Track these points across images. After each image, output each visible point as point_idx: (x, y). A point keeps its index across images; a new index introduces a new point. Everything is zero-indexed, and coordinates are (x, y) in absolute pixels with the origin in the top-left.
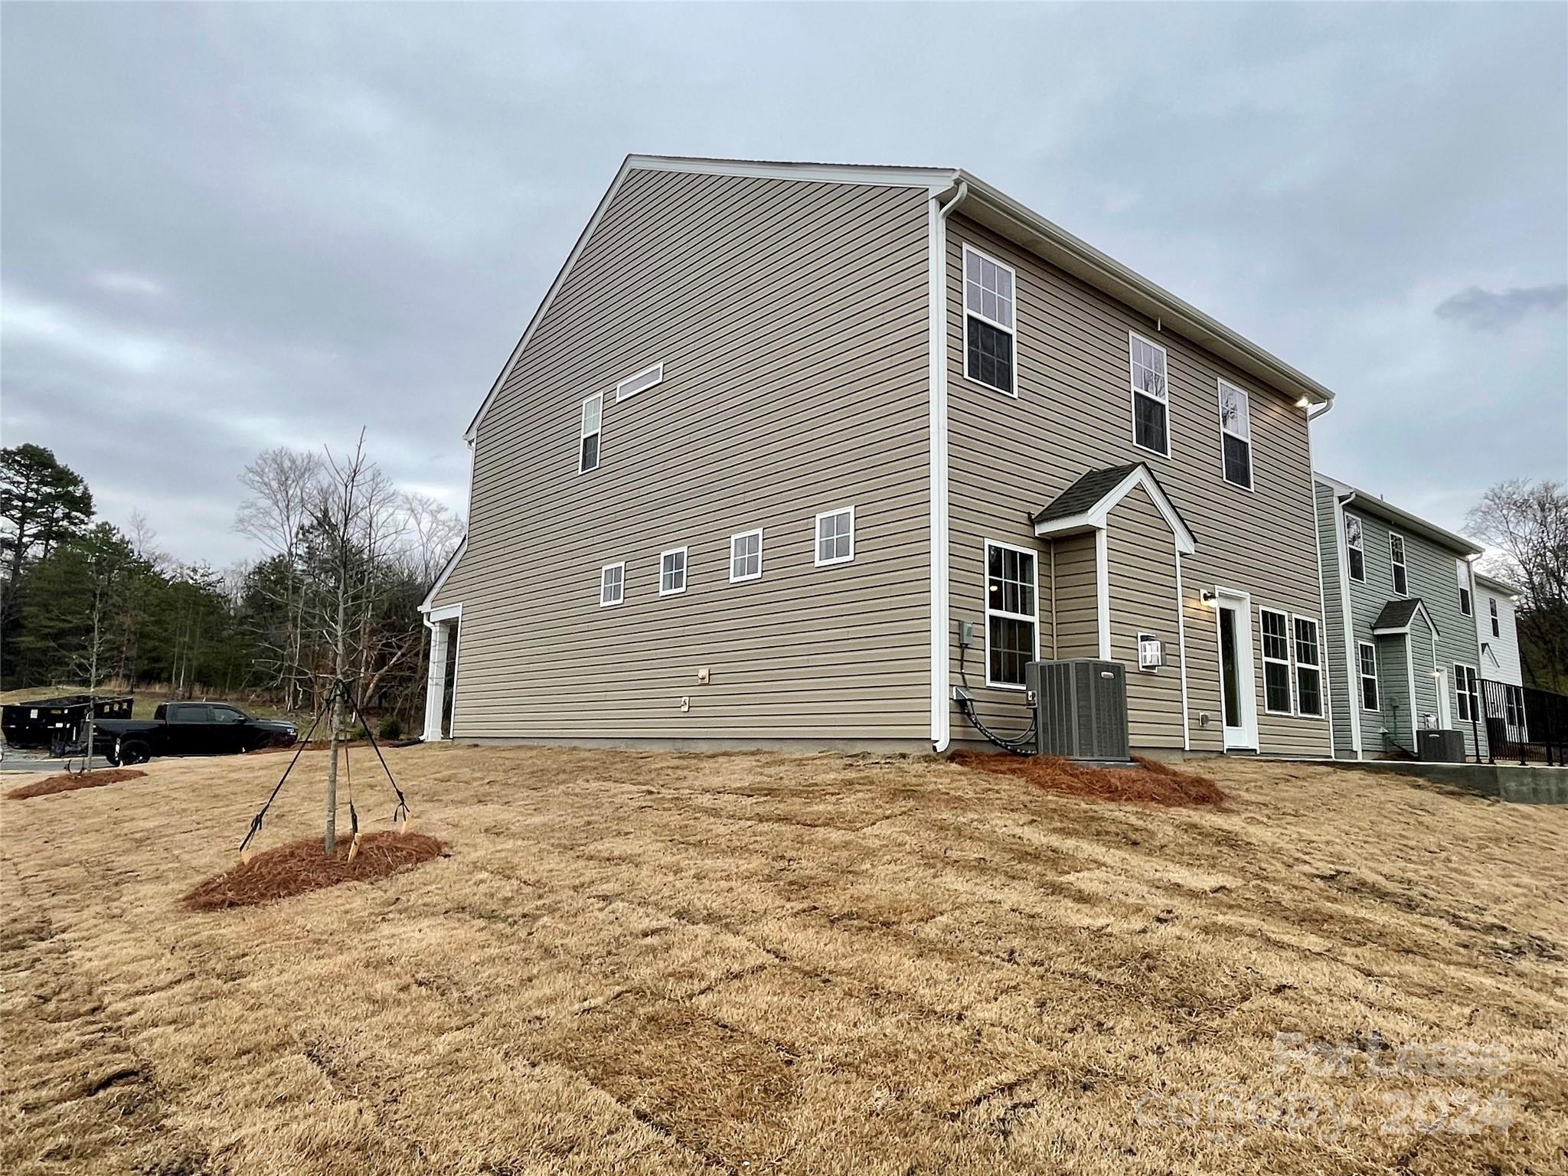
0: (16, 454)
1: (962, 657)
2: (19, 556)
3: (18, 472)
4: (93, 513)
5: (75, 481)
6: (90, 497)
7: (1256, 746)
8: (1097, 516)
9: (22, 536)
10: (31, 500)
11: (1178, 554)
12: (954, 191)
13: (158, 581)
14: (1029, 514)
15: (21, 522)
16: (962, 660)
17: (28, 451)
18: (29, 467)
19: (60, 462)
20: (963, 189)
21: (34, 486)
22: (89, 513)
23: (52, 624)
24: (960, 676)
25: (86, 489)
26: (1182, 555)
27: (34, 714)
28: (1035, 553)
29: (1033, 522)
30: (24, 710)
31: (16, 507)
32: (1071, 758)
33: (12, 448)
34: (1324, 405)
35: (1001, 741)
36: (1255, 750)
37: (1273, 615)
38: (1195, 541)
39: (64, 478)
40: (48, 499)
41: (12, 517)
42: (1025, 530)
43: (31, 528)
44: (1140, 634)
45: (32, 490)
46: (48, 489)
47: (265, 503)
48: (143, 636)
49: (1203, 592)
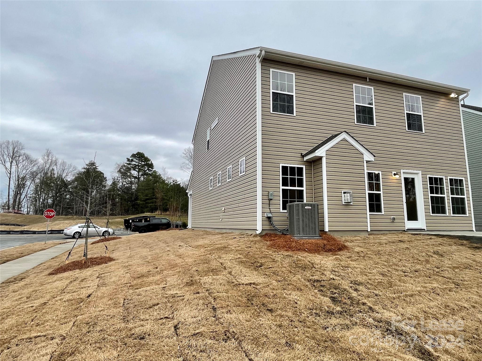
0: (136, 155)
1: (269, 203)
2: (139, 180)
3: (137, 159)
4: (154, 168)
5: (149, 160)
6: (153, 164)
7: (425, 228)
8: (321, 152)
9: (139, 175)
10: (140, 166)
11: (365, 162)
12: (260, 54)
13: (167, 185)
14: (302, 154)
15: (139, 172)
16: (269, 204)
17: (139, 154)
18: (139, 157)
19: (146, 156)
20: (263, 52)
21: (140, 162)
22: (152, 168)
23: (144, 197)
24: (269, 209)
25: (151, 162)
26: (367, 162)
27: (131, 221)
28: (304, 167)
29: (303, 156)
30: (129, 220)
31: (137, 168)
32: (294, 236)
33: (135, 153)
34: (466, 94)
35: (279, 230)
36: (425, 229)
37: (436, 179)
38: (374, 156)
39: (147, 160)
40: (143, 166)
41: (136, 171)
42: (300, 159)
43: (140, 174)
44: (343, 191)
45: (140, 163)
46: (143, 163)
47: (187, 162)
48: (163, 199)
49: (393, 173)
